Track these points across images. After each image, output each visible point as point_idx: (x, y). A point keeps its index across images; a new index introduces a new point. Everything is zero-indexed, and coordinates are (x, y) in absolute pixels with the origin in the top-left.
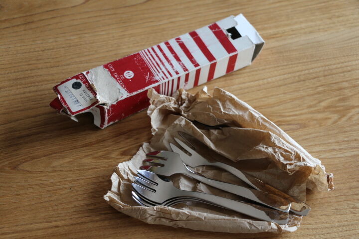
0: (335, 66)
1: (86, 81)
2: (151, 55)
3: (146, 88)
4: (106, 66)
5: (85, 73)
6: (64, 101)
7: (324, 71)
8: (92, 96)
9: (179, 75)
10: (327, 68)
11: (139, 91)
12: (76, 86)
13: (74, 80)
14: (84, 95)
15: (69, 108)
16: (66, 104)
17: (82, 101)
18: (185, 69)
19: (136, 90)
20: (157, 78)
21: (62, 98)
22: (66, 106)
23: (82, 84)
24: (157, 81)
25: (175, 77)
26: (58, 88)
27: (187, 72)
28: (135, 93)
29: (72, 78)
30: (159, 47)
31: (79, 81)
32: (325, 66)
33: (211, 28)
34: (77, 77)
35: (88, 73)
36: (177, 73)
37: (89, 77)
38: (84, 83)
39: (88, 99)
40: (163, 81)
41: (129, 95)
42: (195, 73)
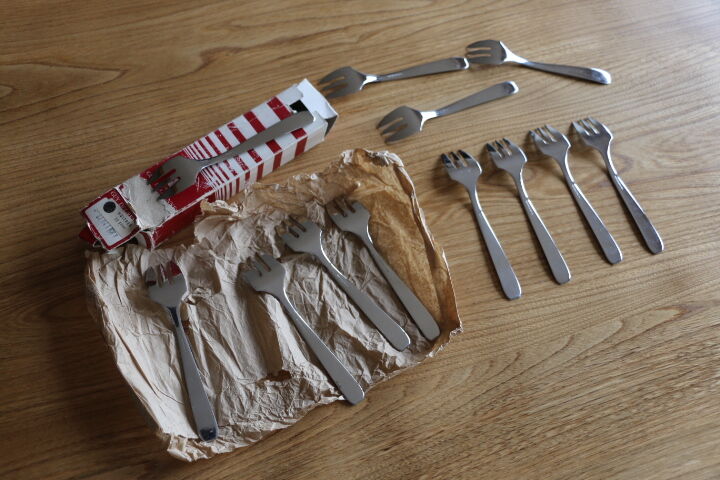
0: (431, 147)
1: (121, 200)
2: (199, 152)
3: (198, 200)
4: (144, 175)
5: (117, 188)
6: (97, 231)
7: (420, 153)
8: (130, 220)
9: (237, 177)
10: (423, 150)
11: (190, 205)
12: (109, 208)
13: (105, 200)
14: (121, 220)
15: (103, 240)
16: (99, 235)
17: (118, 228)
18: (245, 167)
19: (186, 204)
20: (210, 184)
21: (93, 226)
22: (98, 238)
23: (117, 205)
24: (210, 189)
25: (233, 179)
26: (88, 212)
27: (247, 171)
28: (184, 209)
29: (102, 198)
30: (208, 139)
31: (111, 200)
32: (421, 147)
33: (270, 105)
34: (108, 195)
35: (121, 188)
36: (235, 173)
37: (123, 194)
38: (118, 202)
39: (125, 224)
40: (219, 187)
41: (178, 212)
42: (256, 171)
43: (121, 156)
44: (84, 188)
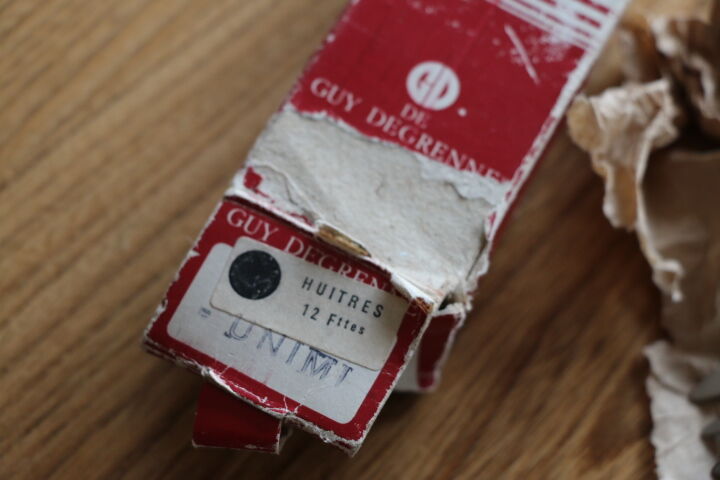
1: (282, 231)
3: (557, 112)
4: (307, 102)
5: (238, 189)
6: (261, 389)
8: (369, 292)
11: (540, 143)
12: (255, 278)
13: (222, 257)
14: (328, 306)
15: (306, 413)
16: (277, 398)
17: (337, 342)
19: (526, 148)
20: (561, 35)
21: (232, 374)
22: (284, 412)
23: (275, 252)
24: (575, 53)
26: (176, 329)
28: (528, 165)
29: (204, 249)
31: (245, 244)
34: (222, 232)
35: (253, 181)
37: (271, 198)
38: (278, 242)
39: (356, 316)
41: (511, 187)
43: (83, 87)
44: (32, 270)
